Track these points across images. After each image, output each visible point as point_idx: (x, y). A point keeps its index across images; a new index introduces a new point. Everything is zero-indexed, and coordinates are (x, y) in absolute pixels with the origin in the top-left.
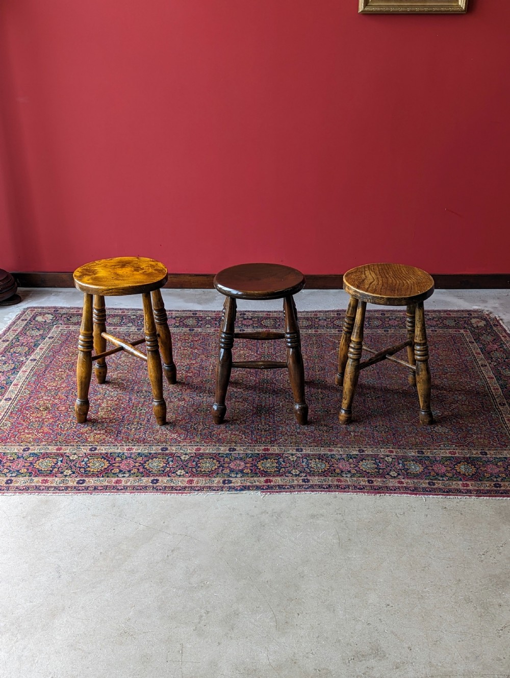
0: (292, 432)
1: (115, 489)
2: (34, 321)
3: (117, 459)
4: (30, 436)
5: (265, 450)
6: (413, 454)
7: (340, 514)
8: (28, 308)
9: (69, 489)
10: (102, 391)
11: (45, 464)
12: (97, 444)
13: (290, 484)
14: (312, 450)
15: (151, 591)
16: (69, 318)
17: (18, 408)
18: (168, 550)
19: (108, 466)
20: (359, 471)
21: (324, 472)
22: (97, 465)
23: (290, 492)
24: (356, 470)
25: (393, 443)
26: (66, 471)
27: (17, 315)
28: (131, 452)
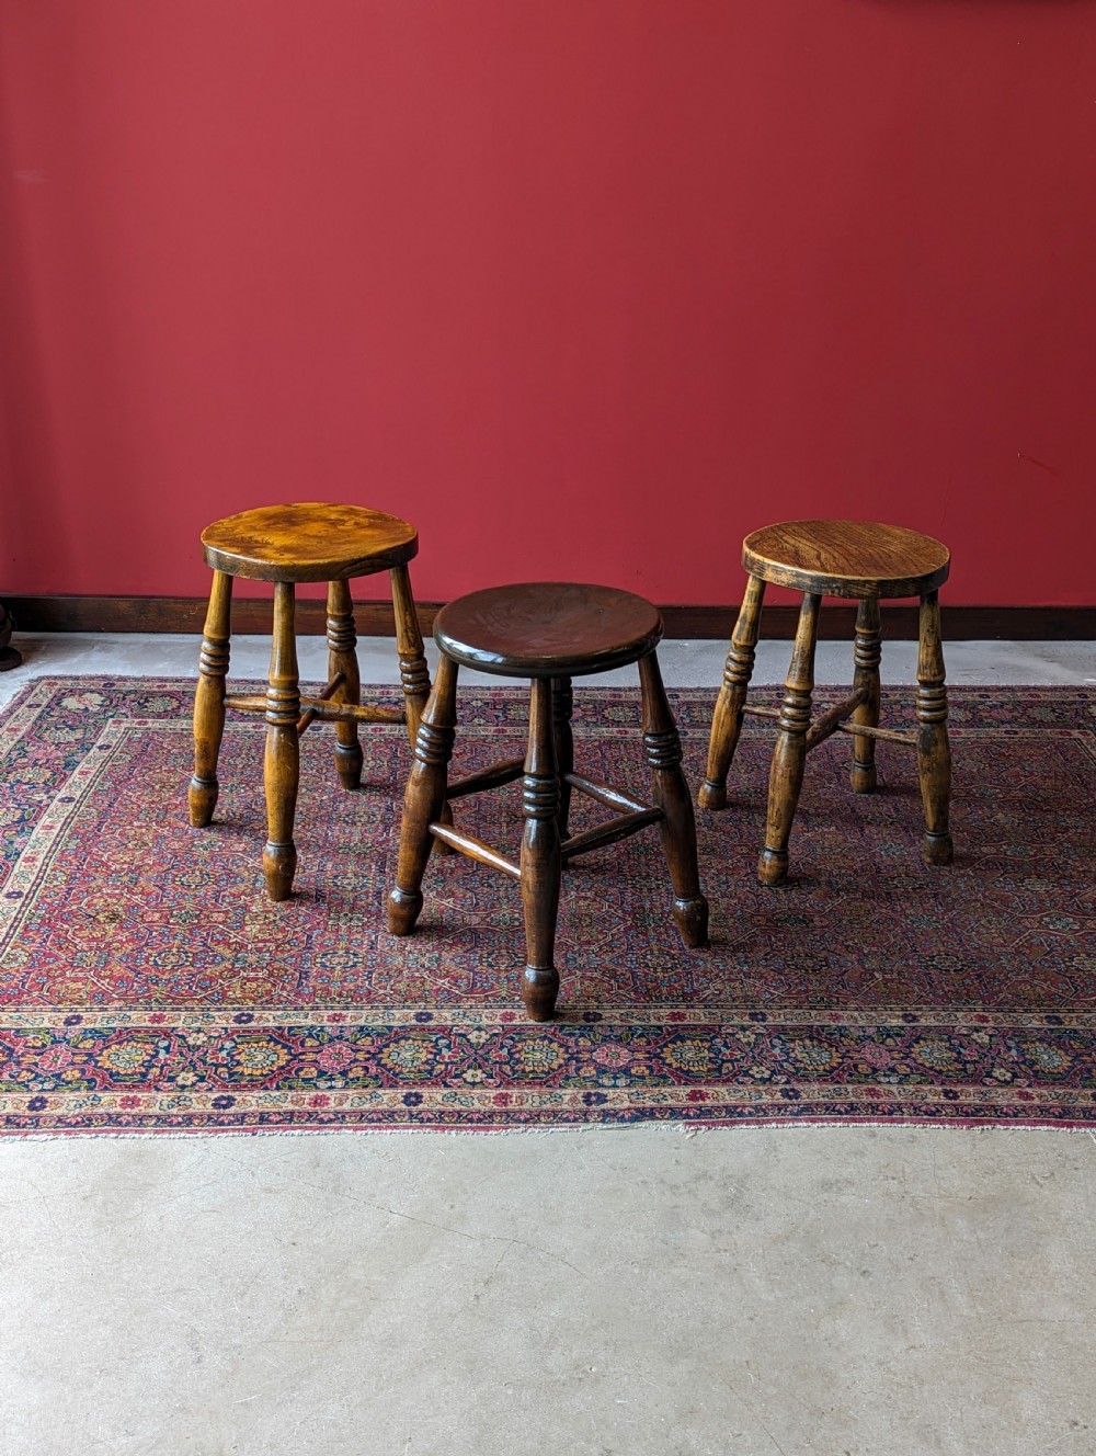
0: (731, 973)
1: (314, 1119)
2: (57, 708)
3: (309, 1042)
4: (80, 985)
5: (673, 1016)
6: (1036, 1024)
7: (894, 1178)
8: (40, 679)
9: (196, 1122)
10: (246, 874)
11: (127, 1056)
12: (251, 1004)
13: (754, 1103)
14: (788, 1017)
15: (447, 1394)
16: (142, 701)
17: (42, 918)
18: (476, 1282)
19: (289, 1061)
20: (918, 1069)
21: (831, 1072)
22: (258, 1059)
23: (758, 1122)
24: (908, 1066)
25: (982, 998)
26: (183, 1074)
27: (15, 696)
28: (340, 1024)
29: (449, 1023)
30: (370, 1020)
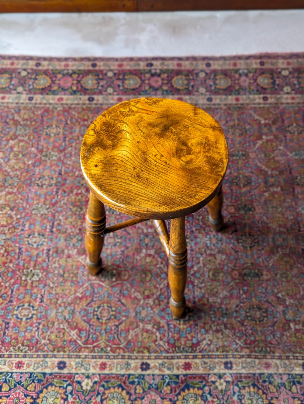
28: (20, 371)
29: (74, 371)
30: (35, 368)
